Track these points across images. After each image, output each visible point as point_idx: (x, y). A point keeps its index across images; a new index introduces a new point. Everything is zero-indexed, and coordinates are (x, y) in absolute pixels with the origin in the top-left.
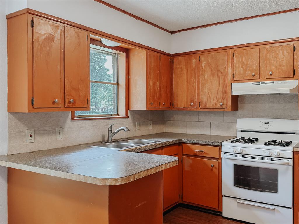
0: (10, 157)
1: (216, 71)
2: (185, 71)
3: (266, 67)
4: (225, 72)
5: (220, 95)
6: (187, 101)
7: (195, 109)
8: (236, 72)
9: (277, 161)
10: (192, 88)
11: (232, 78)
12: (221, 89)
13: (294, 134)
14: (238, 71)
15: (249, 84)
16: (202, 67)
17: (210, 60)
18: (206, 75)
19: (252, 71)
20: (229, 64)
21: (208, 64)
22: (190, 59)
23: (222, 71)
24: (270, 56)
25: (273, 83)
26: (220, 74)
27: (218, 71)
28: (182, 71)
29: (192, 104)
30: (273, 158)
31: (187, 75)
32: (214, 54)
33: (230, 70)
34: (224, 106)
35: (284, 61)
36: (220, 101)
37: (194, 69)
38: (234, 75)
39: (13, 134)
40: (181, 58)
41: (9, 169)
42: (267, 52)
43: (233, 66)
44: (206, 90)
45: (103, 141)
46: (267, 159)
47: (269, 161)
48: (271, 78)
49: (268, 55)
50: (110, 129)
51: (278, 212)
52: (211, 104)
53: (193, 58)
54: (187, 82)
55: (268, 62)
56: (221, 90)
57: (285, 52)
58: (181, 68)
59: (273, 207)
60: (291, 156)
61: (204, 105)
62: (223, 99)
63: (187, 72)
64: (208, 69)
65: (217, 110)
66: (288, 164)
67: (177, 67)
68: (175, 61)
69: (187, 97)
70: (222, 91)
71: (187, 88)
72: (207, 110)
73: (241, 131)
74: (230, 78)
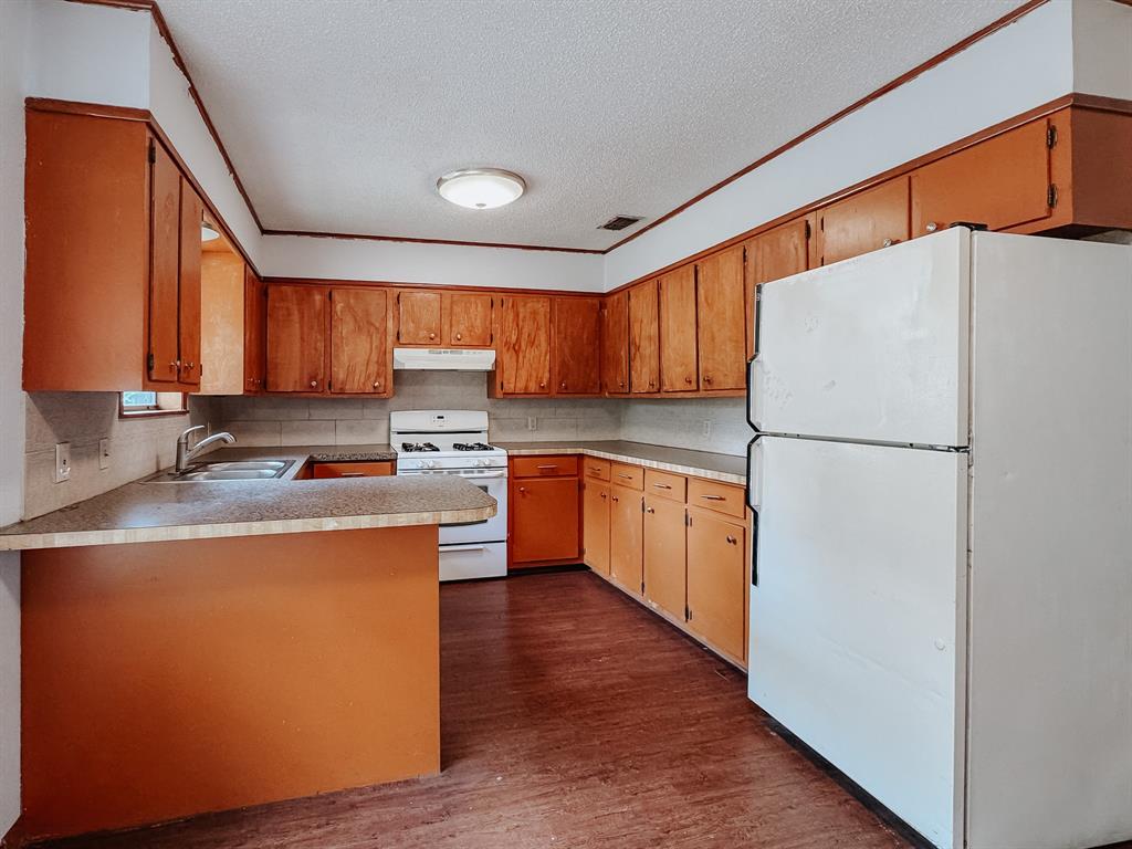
0: (26, 526)
1: (364, 325)
2: (296, 317)
3: (451, 326)
4: (382, 329)
5: (373, 368)
6: (301, 379)
7: (320, 395)
8: (403, 330)
9: (487, 473)
10: (313, 352)
11: (395, 339)
12: (374, 357)
13: (480, 432)
14: (407, 328)
15: (423, 352)
16: (336, 312)
17: (352, 301)
18: (345, 328)
19: (430, 330)
20: (390, 314)
21: (348, 307)
22: (309, 294)
23: (377, 325)
24: (457, 309)
25: (461, 353)
26: (372, 329)
27: (370, 323)
28: (289, 315)
29: (314, 383)
30: (480, 469)
31: (302, 327)
32: (361, 290)
33: (390, 324)
34: (381, 389)
35: (479, 321)
36: (373, 379)
37: (319, 315)
38: (398, 334)
39: (36, 459)
40: (287, 289)
41: (27, 556)
42: (452, 303)
43: (397, 319)
44: (344, 358)
45: (158, 471)
46: (472, 472)
47: (476, 475)
48: (459, 345)
49: (455, 307)
50: (183, 441)
51: (487, 550)
52: (354, 386)
53: (315, 292)
54: (302, 338)
55: (454, 318)
56: (376, 359)
57: (479, 305)
58: (288, 309)
59: (481, 546)
60: (504, 462)
61: (340, 386)
62: (378, 375)
63: (302, 317)
64: (348, 318)
65: (365, 396)
66: (501, 476)
67: (277, 305)
68: (270, 291)
69: (302, 369)
70: (377, 362)
71: (302, 353)
72: (345, 396)
73: (399, 433)
74: (391, 338)
